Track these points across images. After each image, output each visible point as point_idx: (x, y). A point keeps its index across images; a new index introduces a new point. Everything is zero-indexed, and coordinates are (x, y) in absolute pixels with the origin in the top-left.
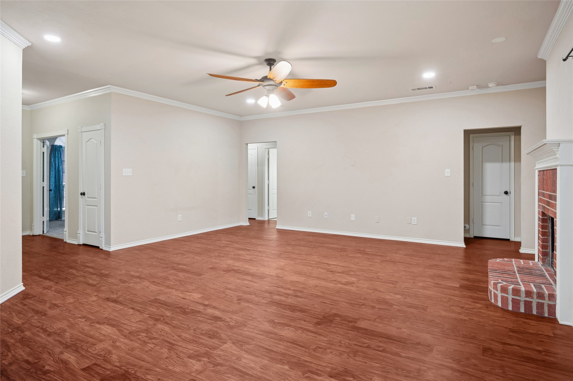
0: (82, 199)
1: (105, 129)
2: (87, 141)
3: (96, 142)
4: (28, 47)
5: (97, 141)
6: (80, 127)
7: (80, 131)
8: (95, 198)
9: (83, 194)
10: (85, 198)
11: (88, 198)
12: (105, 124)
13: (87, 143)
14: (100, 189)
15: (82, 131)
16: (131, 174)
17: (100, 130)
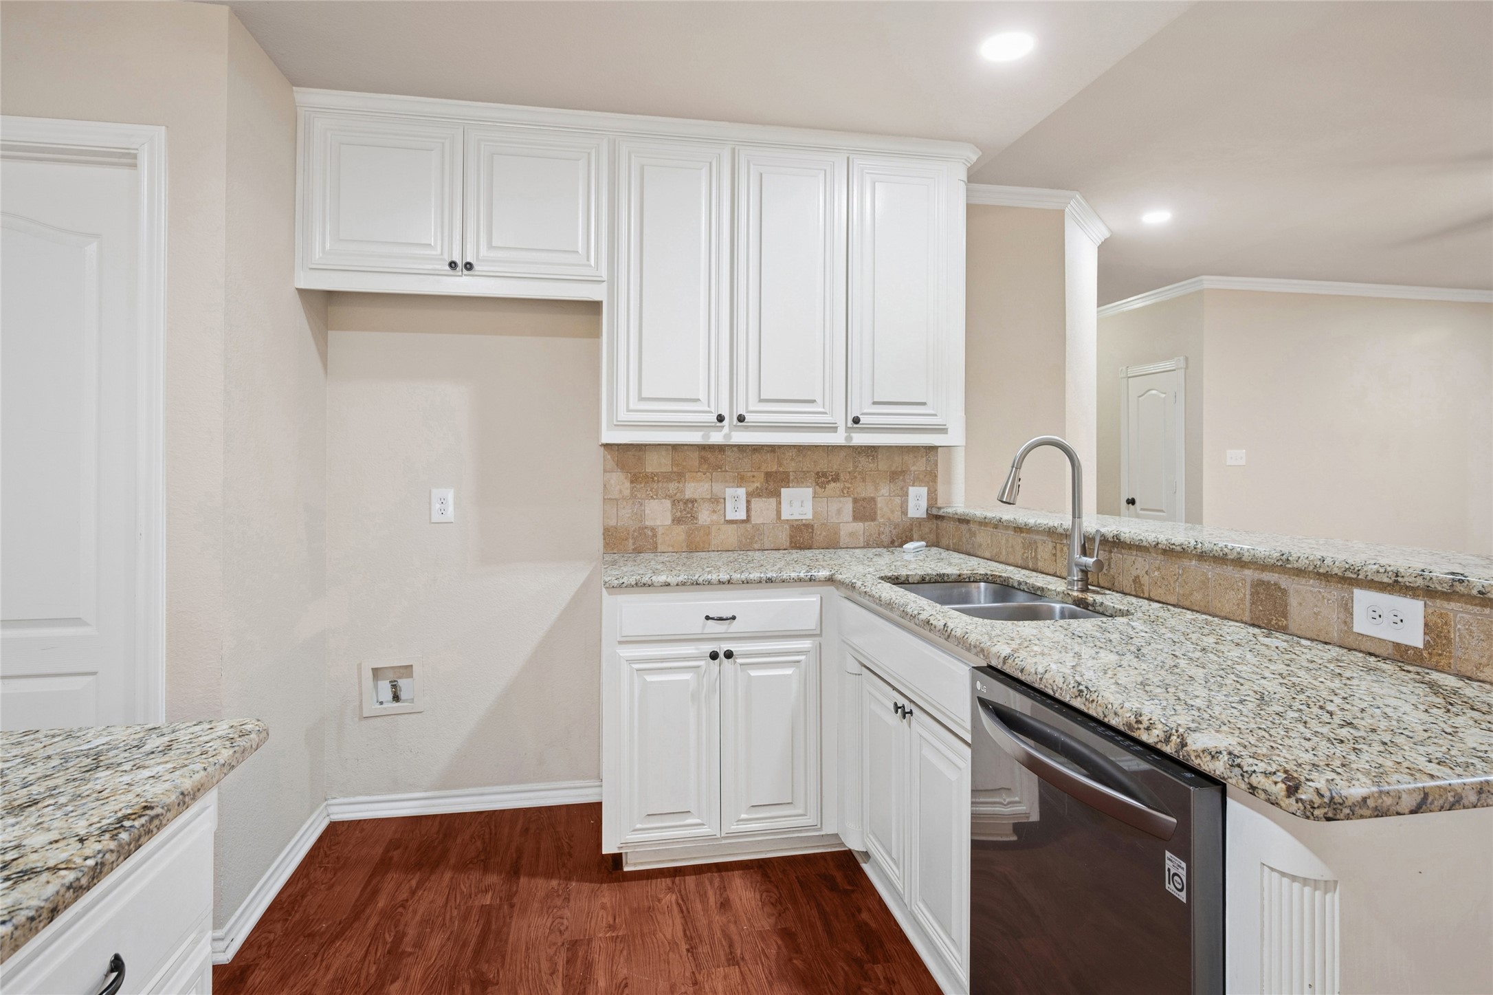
0: (1127, 511)
1: (1187, 368)
2: (1140, 395)
3: (1164, 395)
4: (1105, 240)
5: (1165, 393)
6: (1124, 368)
7: (1125, 375)
8: (1162, 511)
9: (1131, 502)
10: (1136, 509)
11: (1142, 509)
12: (1187, 359)
13: (1141, 398)
14: (1175, 492)
15: (1129, 375)
16: (1243, 462)
17: (1174, 370)
